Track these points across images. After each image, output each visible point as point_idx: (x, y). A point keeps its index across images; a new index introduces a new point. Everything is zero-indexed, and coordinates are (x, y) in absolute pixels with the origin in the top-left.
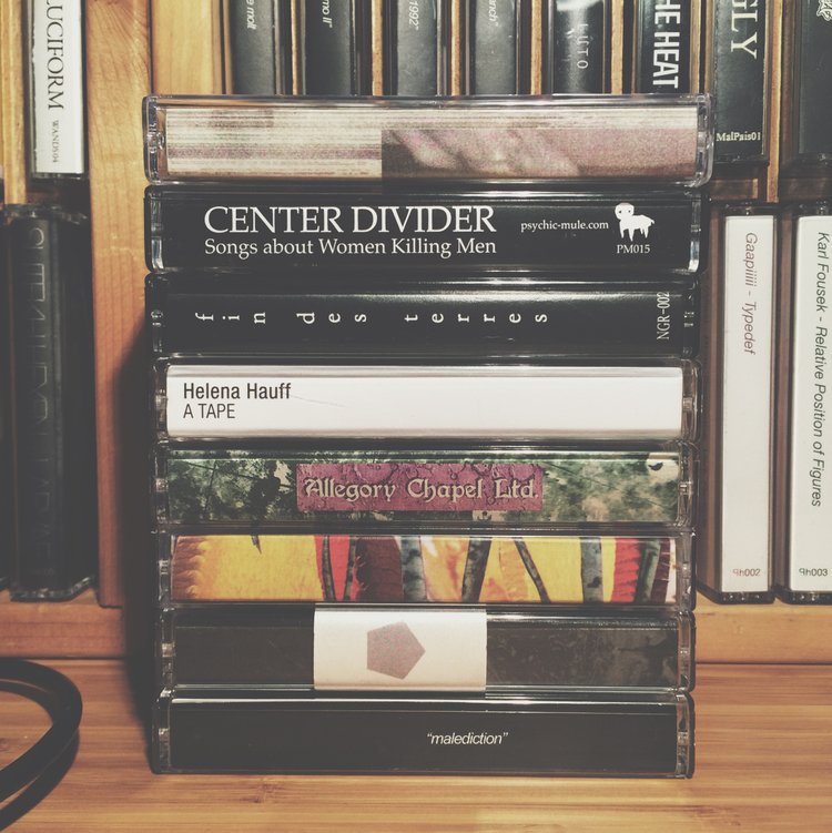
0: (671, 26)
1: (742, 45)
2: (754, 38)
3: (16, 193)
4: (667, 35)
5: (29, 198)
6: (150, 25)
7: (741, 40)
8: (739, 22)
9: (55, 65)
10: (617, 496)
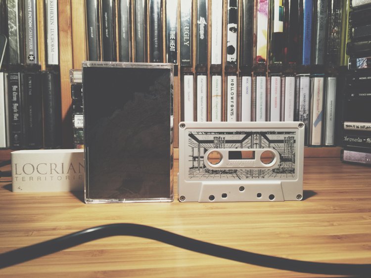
0: (173, 40)
1: (186, 43)
2: (188, 42)
3: (44, 68)
4: (172, 41)
5: (46, 69)
6: (72, 36)
7: (186, 42)
8: (186, 39)
9: (53, 43)
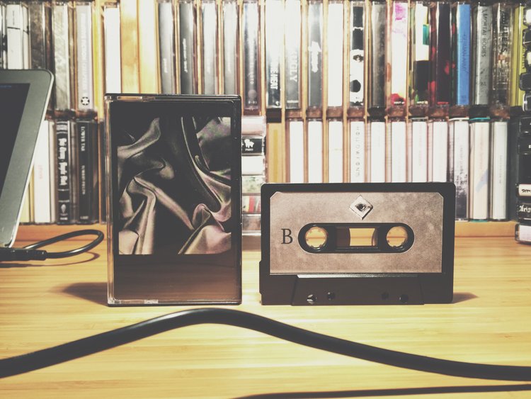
1: (293, 79)
2: (296, 77)
4: (274, 76)
7: (292, 76)
8: (293, 73)
10: (249, 187)
